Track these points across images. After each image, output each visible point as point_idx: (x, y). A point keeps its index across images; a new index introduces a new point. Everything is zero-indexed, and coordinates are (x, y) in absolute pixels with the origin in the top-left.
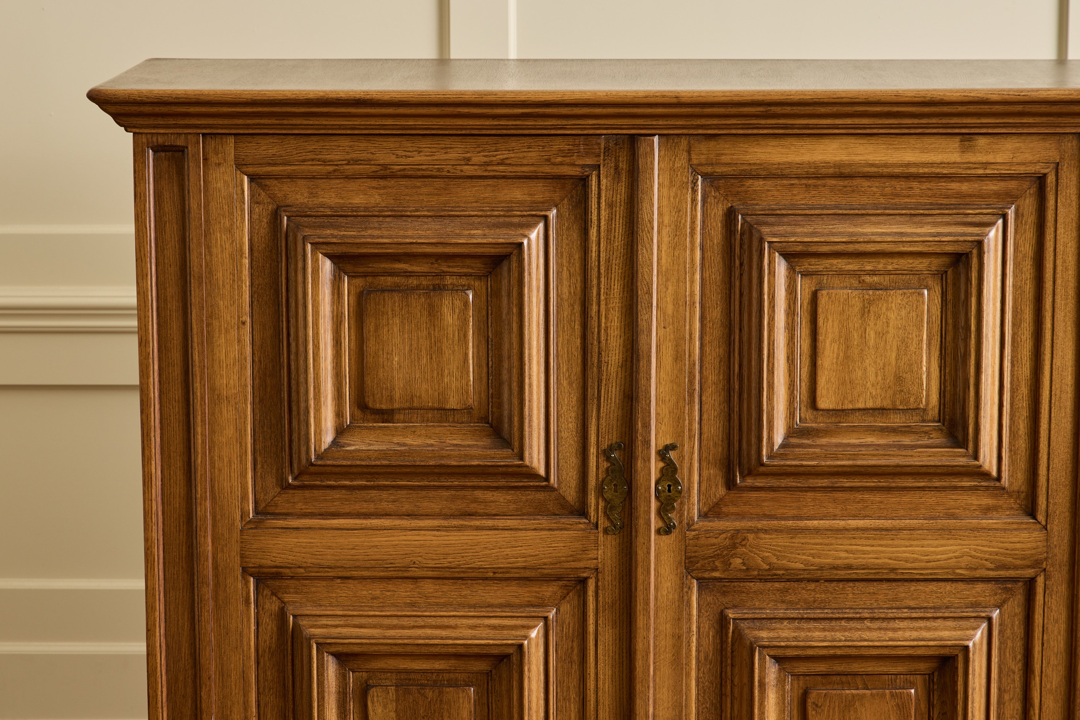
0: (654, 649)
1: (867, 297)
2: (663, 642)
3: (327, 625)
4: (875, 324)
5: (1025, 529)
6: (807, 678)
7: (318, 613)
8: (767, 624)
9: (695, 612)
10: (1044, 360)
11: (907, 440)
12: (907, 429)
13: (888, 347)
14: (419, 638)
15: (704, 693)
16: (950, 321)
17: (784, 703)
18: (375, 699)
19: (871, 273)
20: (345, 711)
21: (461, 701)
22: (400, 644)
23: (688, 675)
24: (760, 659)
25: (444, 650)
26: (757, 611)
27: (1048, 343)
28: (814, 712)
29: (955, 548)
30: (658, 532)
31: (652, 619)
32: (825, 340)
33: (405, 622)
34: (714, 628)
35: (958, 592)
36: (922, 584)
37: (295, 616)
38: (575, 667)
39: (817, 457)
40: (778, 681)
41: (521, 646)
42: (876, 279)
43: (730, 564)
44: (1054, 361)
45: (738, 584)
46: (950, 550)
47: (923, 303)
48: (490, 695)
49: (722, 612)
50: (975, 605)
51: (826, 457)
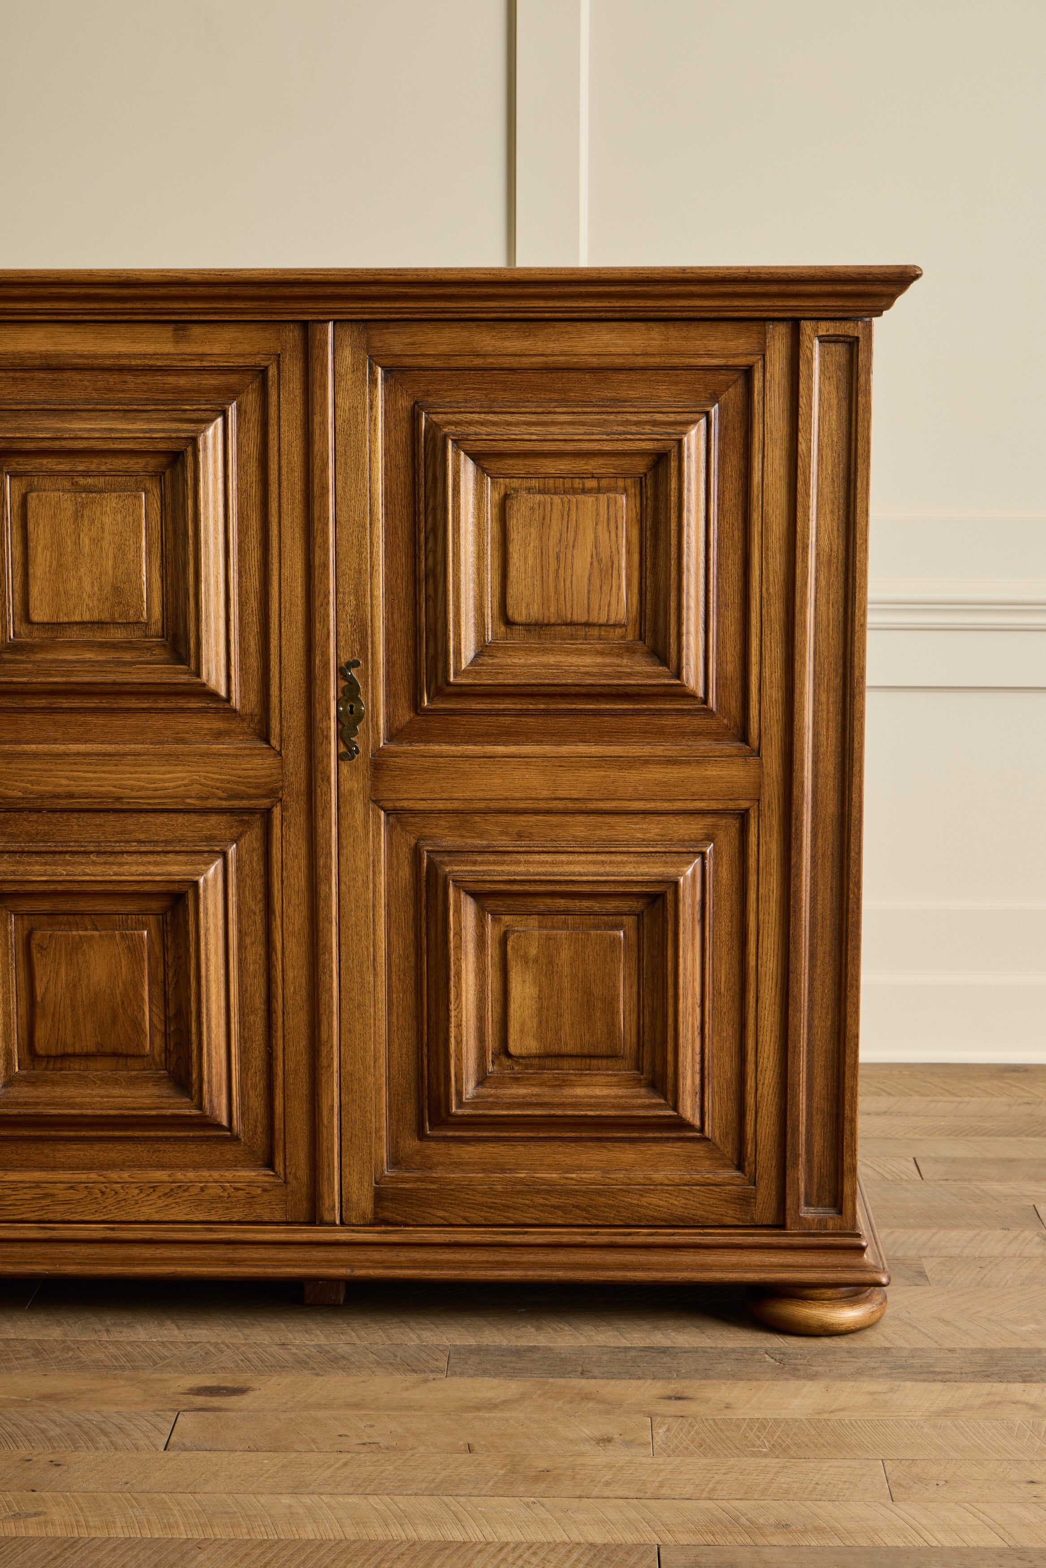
1: (80, 500)
4: (90, 530)
5: (258, 755)
6: (32, 918)
10: (272, 570)
11: (127, 657)
12: (128, 645)
13: (104, 555)
16: (170, 527)
19: (84, 474)
27: (274, 552)
28: (41, 956)
29: (184, 775)
32: (36, 546)
35: (191, 825)
36: (152, 815)
39: (29, 673)
42: (90, 480)
44: (283, 570)
46: (178, 778)
47: (140, 507)
50: (210, 839)
51: (38, 674)
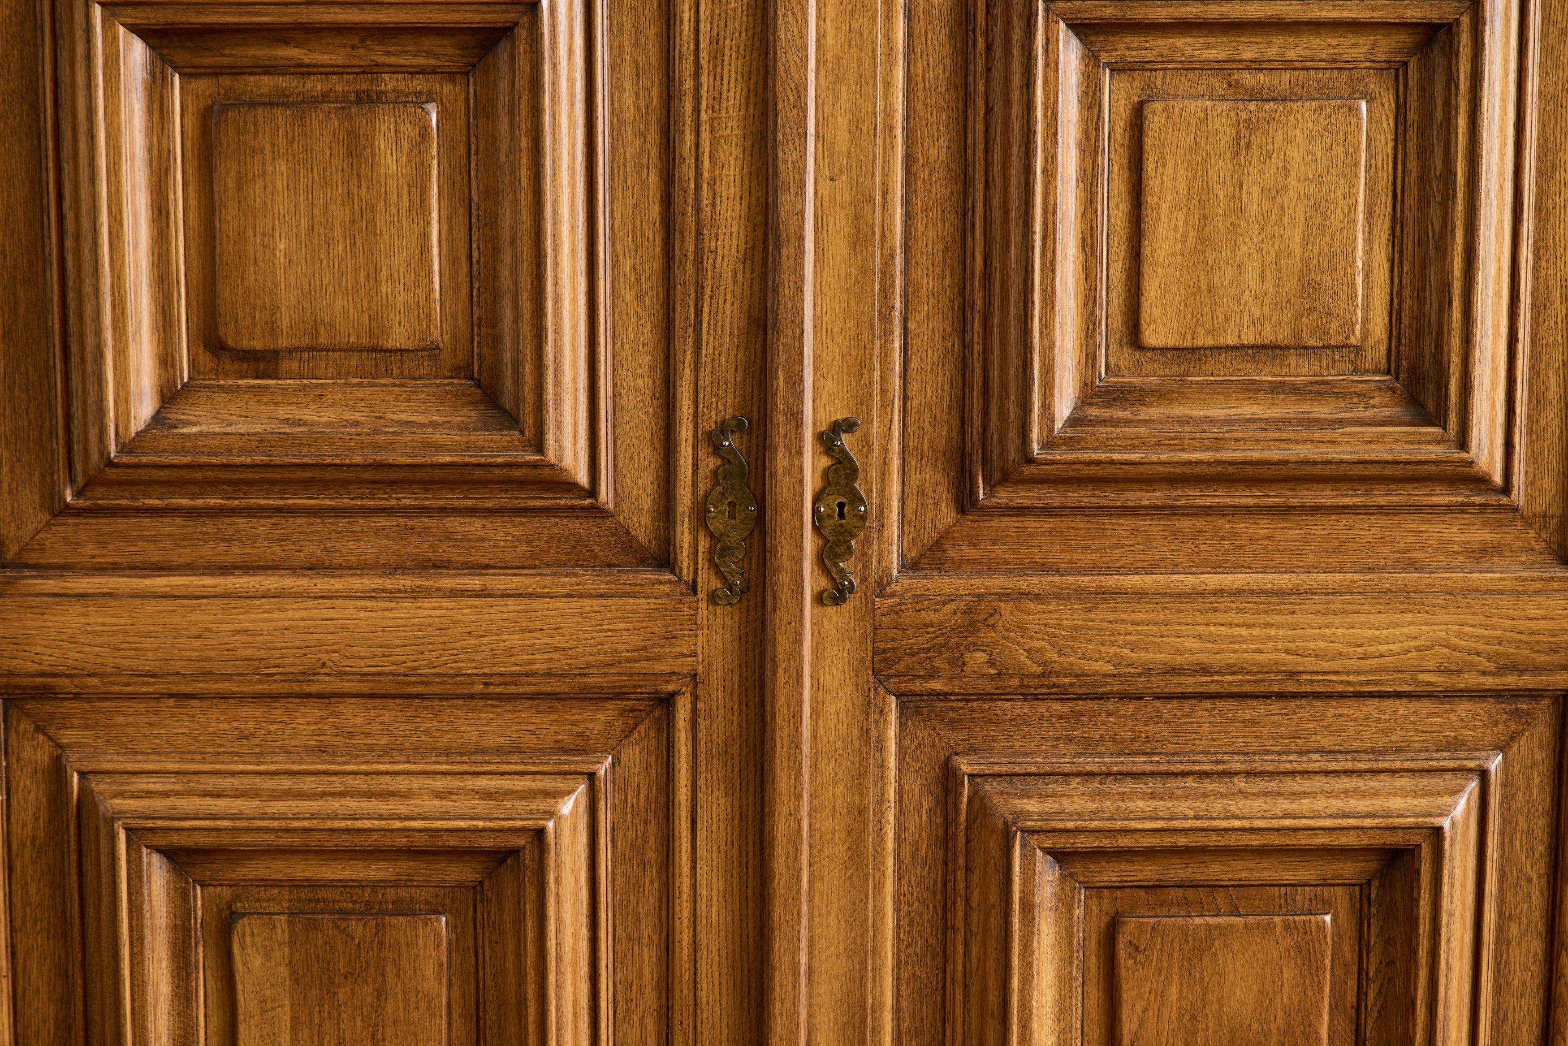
0: (811, 836)
1: (1244, 115)
2: (828, 824)
3: (148, 792)
4: (1262, 172)
5: (1558, 591)
6: (1118, 893)
7: (129, 767)
8: (1038, 785)
9: (892, 761)
11: (1323, 410)
12: (1323, 388)
13: (1287, 220)
14: (334, 817)
15: (911, 925)
16: (1412, 166)
17: (1070, 944)
18: (248, 940)
19: (1253, 65)
20: (187, 964)
21: (421, 942)
22: (295, 830)
23: (878, 888)
24: (1023, 856)
25: (385, 841)
26: (1018, 760)
28: (1130, 963)
29: (1417, 629)
30: (819, 599)
31: (806, 775)
32: (1158, 204)
33: (307, 784)
34: (931, 792)
35: (1420, 720)
36: (1349, 702)
37: (83, 775)
38: (651, 874)
39: (1141, 444)
40: (1059, 900)
41: (540, 833)
42: (1262, 78)
43: (964, 664)
45: (980, 704)
46: (1406, 635)
47: (1359, 128)
48: (480, 931)
49: (947, 761)
50: (1454, 745)
51: (1160, 445)
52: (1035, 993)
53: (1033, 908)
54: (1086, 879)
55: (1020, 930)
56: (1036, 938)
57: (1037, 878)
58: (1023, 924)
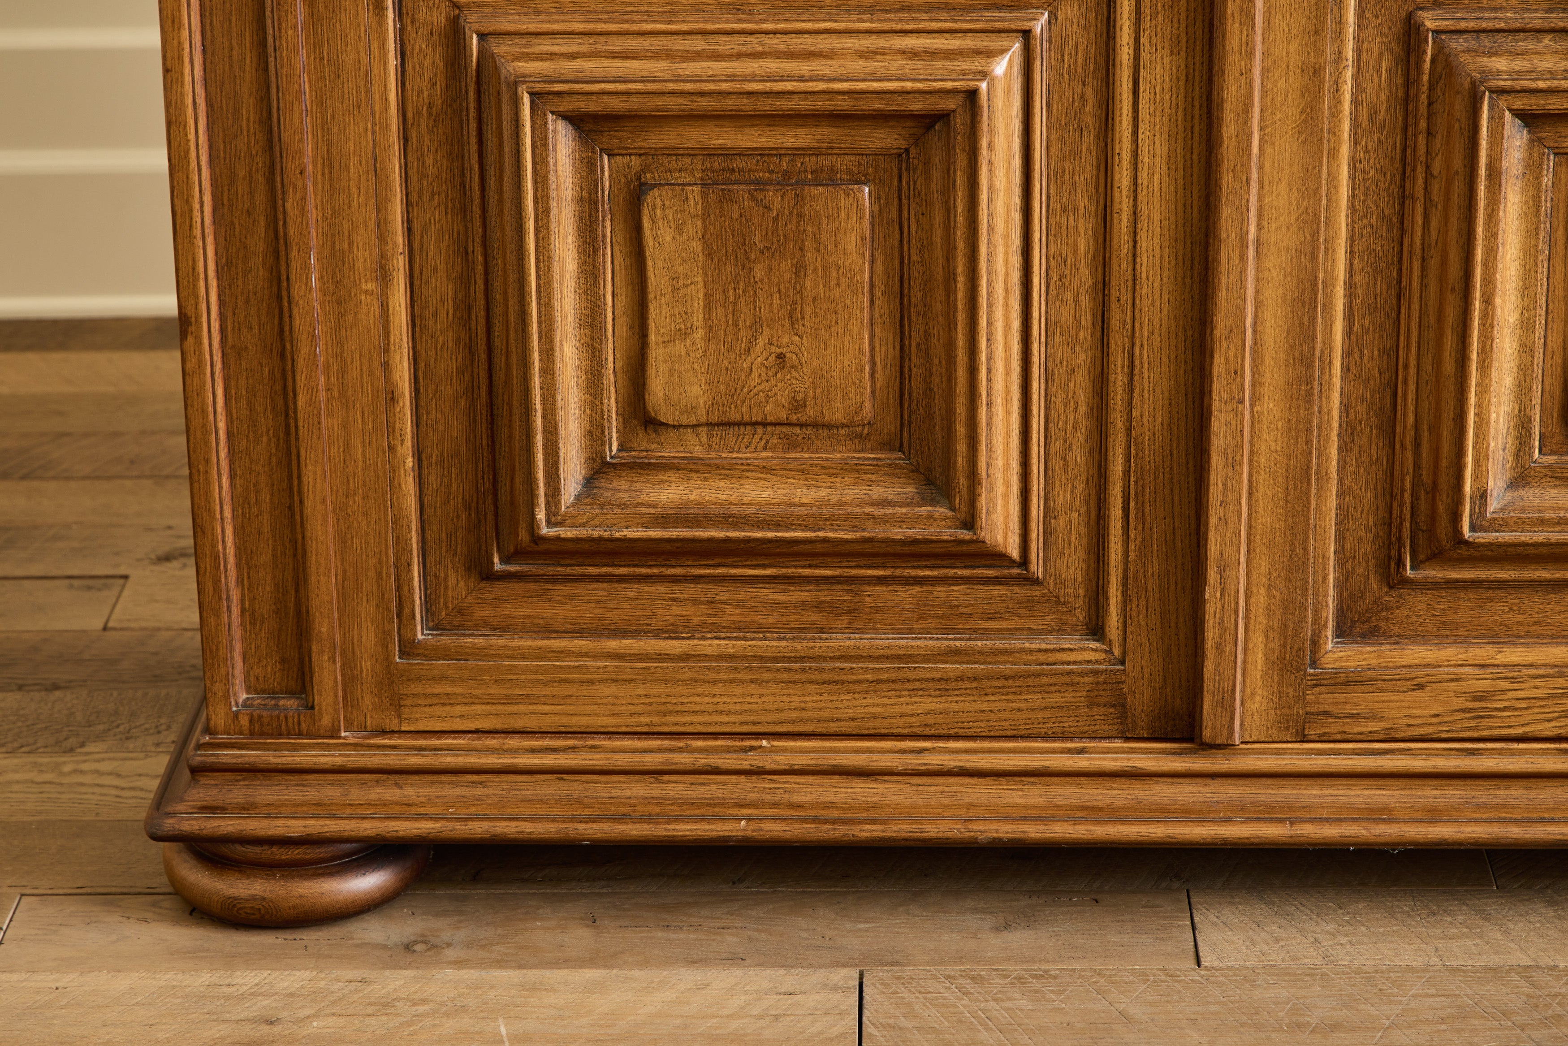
0: (1263, 98)
2: (1281, 84)
3: (552, 54)
7: (532, 27)
8: (1507, 42)
9: (1351, 17)
14: (753, 78)
15: (1366, 194)
17: (1537, 215)
18: (659, 212)
20: (594, 239)
21: (843, 215)
22: (710, 93)
23: (1333, 154)
24: (1491, 118)
25: (806, 105)
26: (1487, 15)
31: (1259, 31)
33: (722, 44)
34: (1391, 51)
37: (482, 36)
38: (1089, 140)
40: (1527, 166)
41: (972, 95)
48: (905, 202)
49: (1410, 16)
52: (1500, 266)
53: (1500, 174)
54: (1556, 145)
55: (1486, 198)
56: (1502, 207)
57: (1505, 142)
58: (1489, 192)
